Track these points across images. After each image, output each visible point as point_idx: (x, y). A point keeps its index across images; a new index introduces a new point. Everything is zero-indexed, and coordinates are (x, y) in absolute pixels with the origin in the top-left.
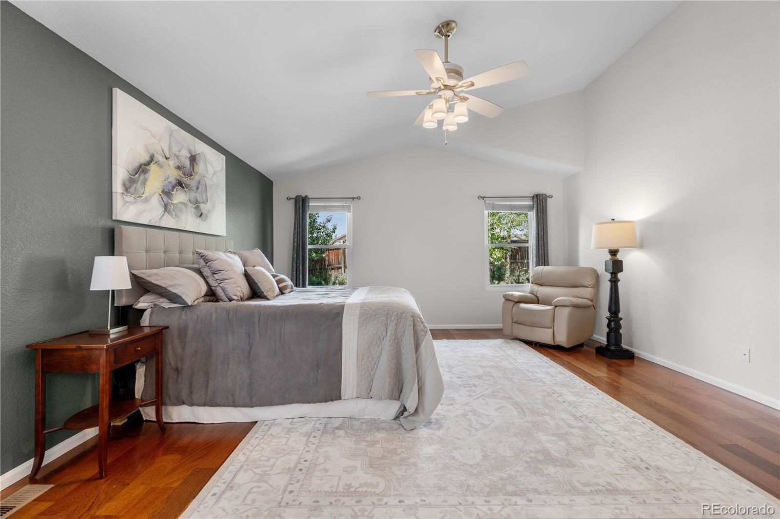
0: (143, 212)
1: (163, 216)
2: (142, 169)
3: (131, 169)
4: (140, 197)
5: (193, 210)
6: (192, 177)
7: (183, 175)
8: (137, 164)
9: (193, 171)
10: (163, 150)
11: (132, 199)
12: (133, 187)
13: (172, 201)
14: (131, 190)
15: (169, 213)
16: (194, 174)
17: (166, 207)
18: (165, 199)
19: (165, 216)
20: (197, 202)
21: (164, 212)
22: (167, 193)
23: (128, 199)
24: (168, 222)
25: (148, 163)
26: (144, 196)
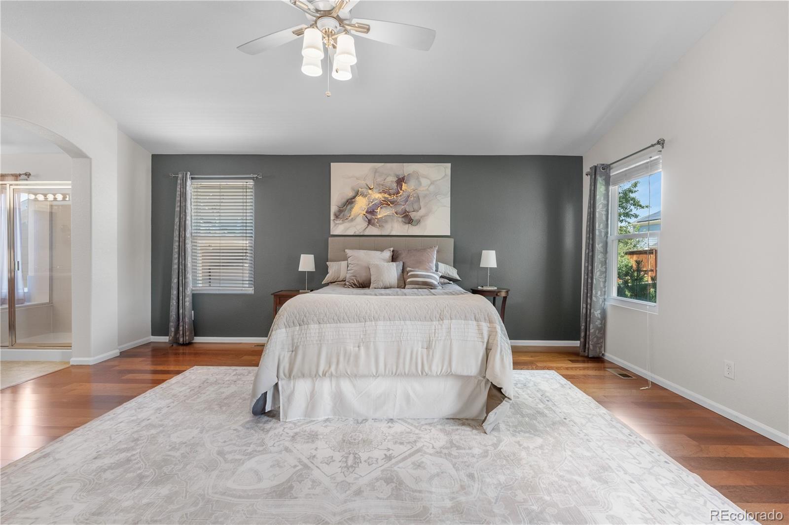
0: (350, 227)
1: (367, 227)
2: (350, 202)
3: (340, 204)
4: (347, 219)
5: (400, 219)
6: (399, 195)
7: (388, 196)
8: (344, 200)
9: (401, 190)
10: (367, 185)
11: (341, 222)
12: (342, 215)
13: (377, 216)
14: (340, 217)
15: (373, 225)
16: (401, 192)
17: (370, 222)
18: (369, 216)
19: (369, 228)
20: (405, 211)
21: (368, 225)
22: (371, 212)
23: (337, 222)
24: (373, 231)
25: (354, 197)
26: (350, 218)
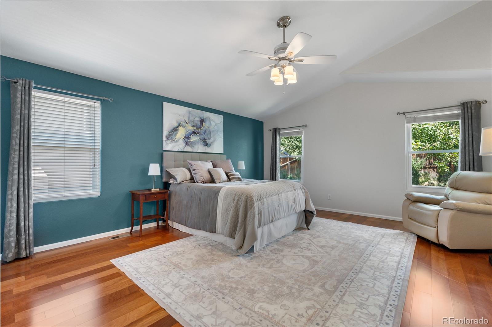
0: (175, 146)
1: (185, 147)
2: (175, 130)
3: (169, 130)
4: (173, 140)
5: (202, 143)
6: (202, 129)
7: (196, 129)
8: (172, 128)
9: (202, 126)
10: (185, 120)
11: (170, 142)
12: (171, 137)
13: (190, 140)
14: (169, 138)
15: (189, 145)
16: (202, 127)
17: (187, 143)
18: (186, 140)
19: (186, 147)
20: (204, 139)
21: (186, 145)
22: (187, 137)
23: (168, 142)
24: (188, 149)
25: (178, 127)
26: (176, 140)
